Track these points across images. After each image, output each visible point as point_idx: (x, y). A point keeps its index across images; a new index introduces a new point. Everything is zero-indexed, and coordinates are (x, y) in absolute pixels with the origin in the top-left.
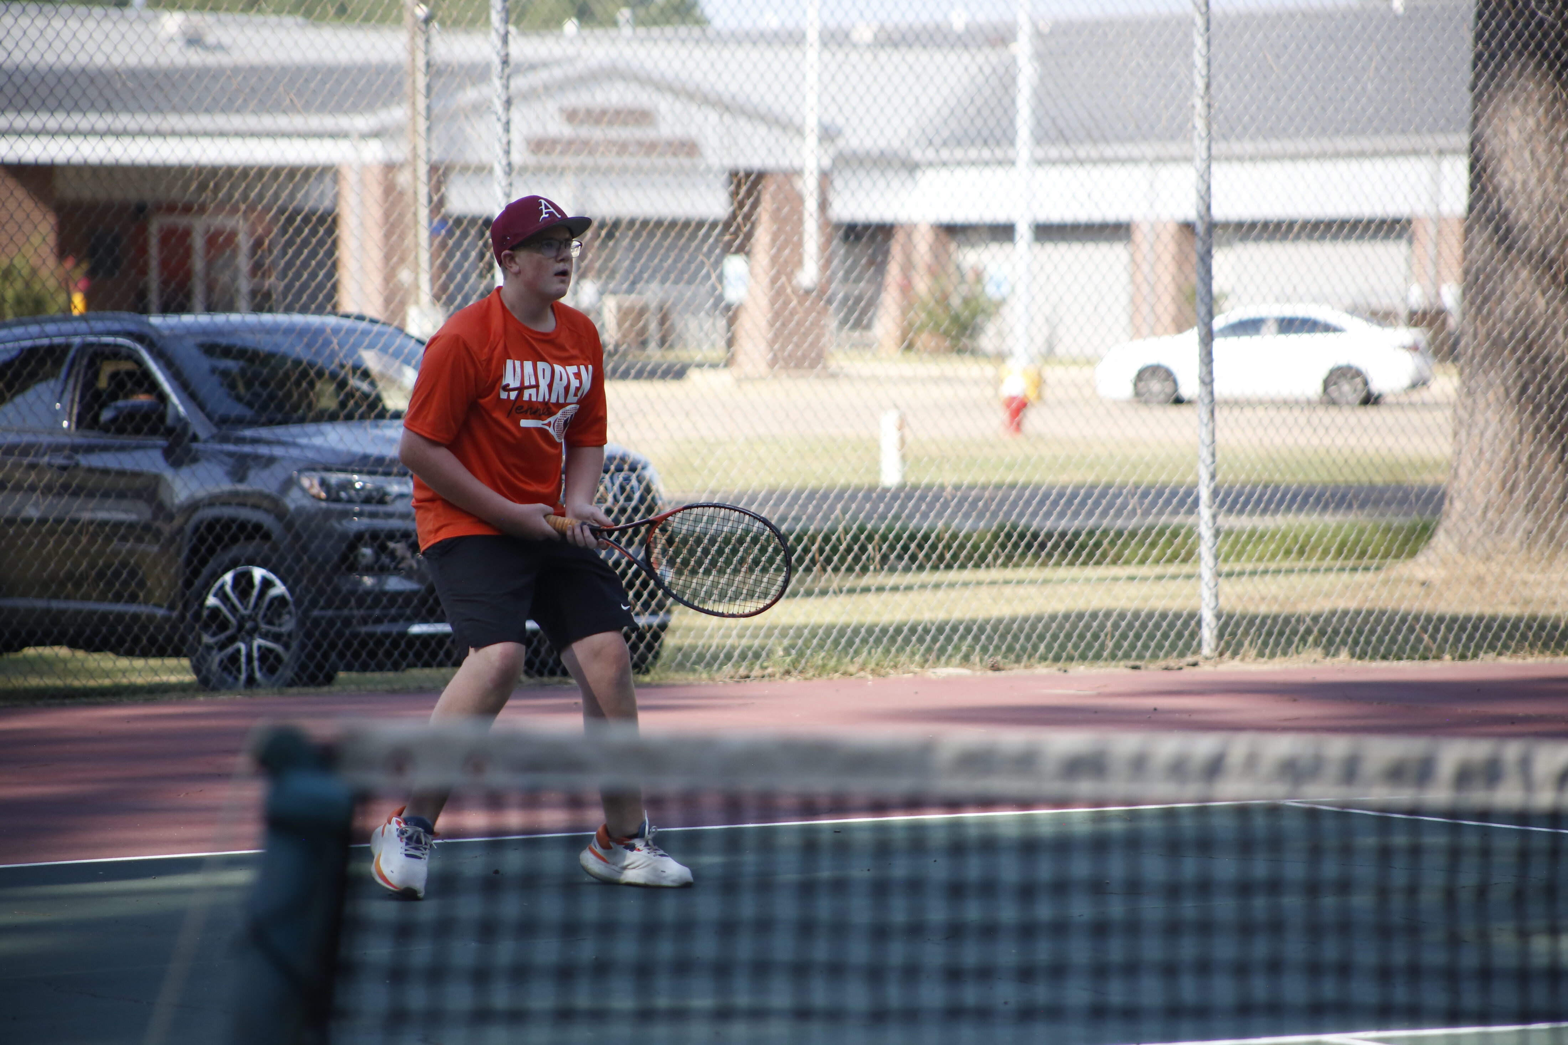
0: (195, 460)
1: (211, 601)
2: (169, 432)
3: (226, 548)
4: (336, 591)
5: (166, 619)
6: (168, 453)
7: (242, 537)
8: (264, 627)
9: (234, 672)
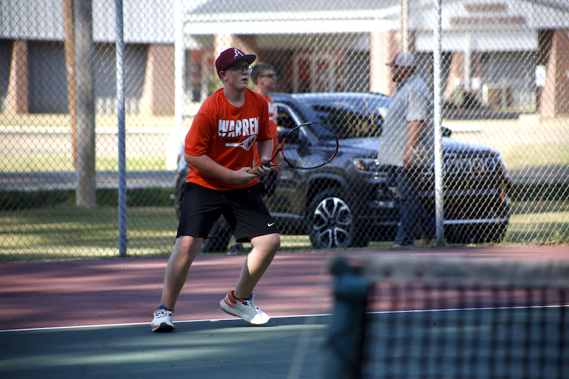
0: (310, 154)
1: (317, 212)
2: (300, 142)
3: (323, 190)
4: (368, 207)
5: (299, 219)
6: (299, 151)
7: (329, 185)
8: (339, 223)
9: (327, 241)
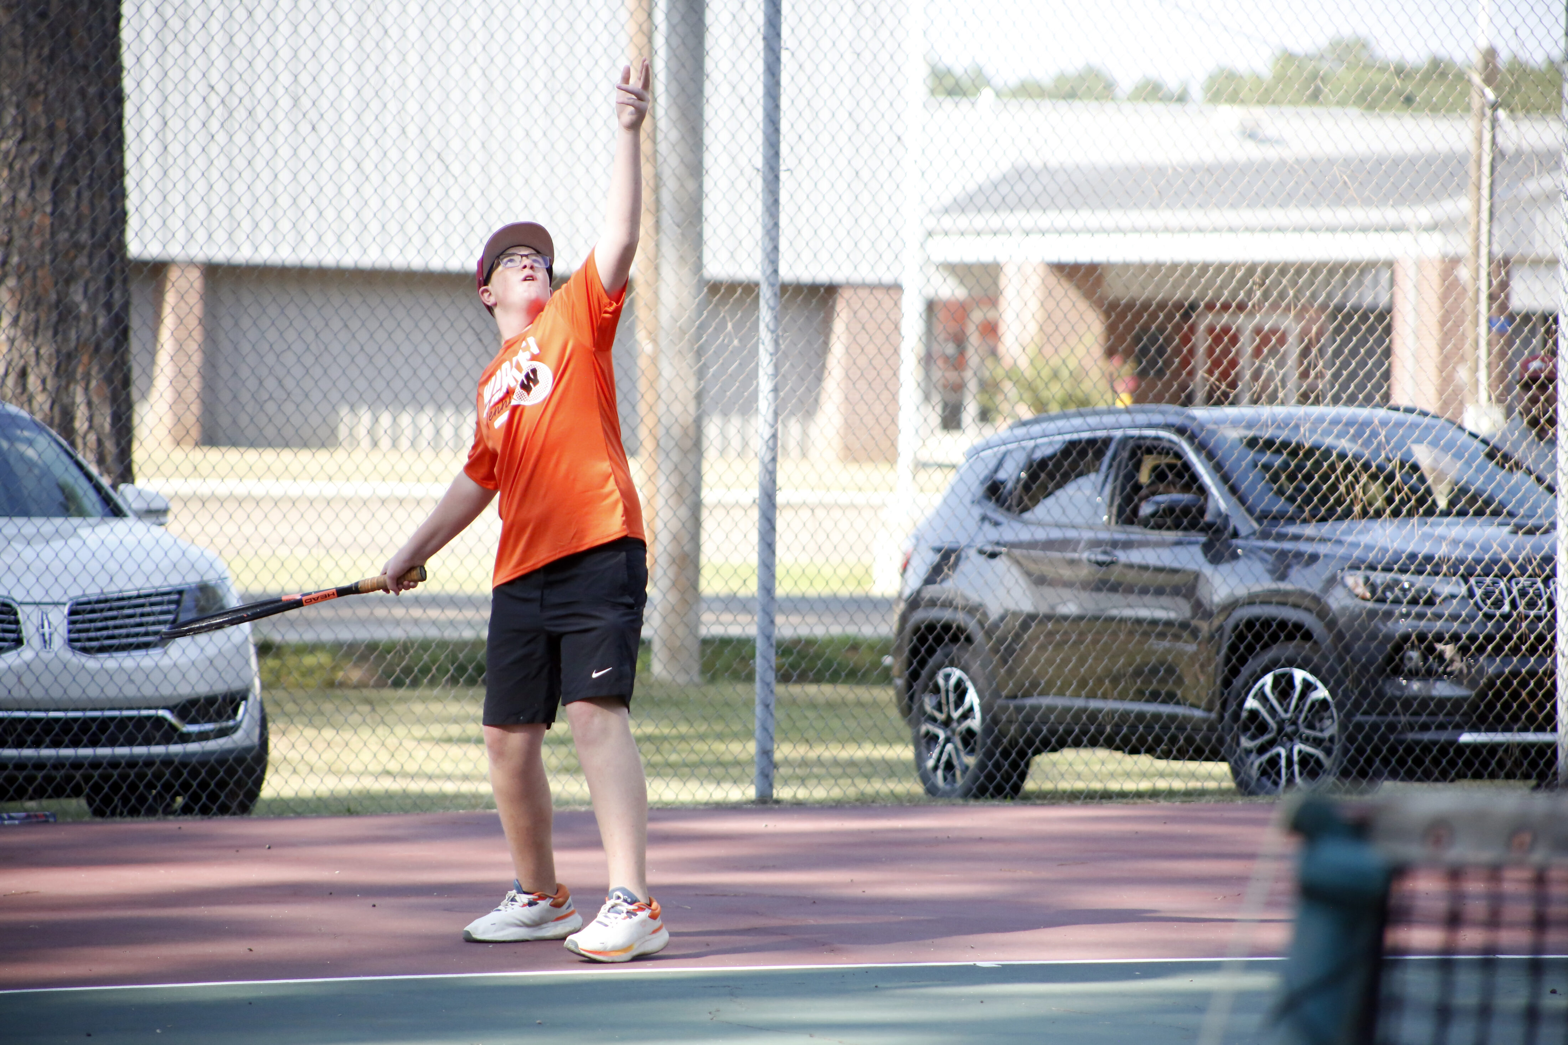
0: (1235, 556)
1: (1251, 703)
2: (1209, 526)
3: (1266, 647)
4: (1380, 694)
5: (1204, 720)
6: (1207, 548)
7: (1282, 637)
8: (1306, 733)
9: (1274, 776)
